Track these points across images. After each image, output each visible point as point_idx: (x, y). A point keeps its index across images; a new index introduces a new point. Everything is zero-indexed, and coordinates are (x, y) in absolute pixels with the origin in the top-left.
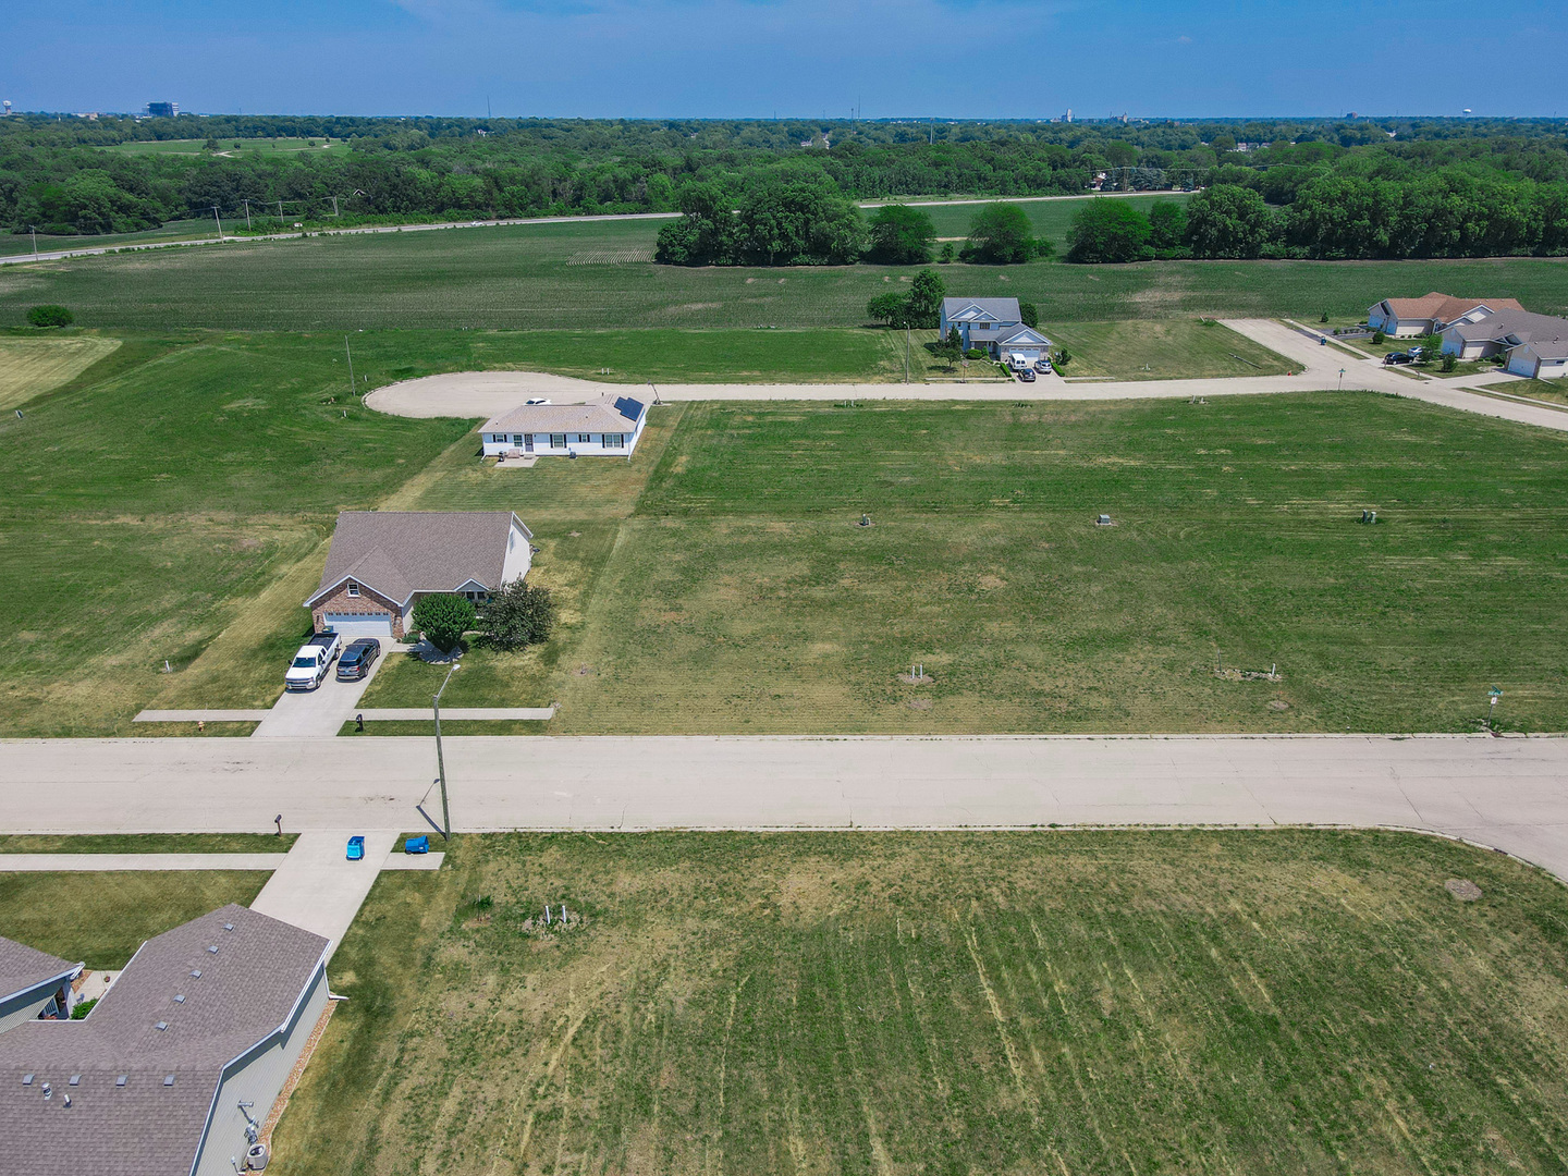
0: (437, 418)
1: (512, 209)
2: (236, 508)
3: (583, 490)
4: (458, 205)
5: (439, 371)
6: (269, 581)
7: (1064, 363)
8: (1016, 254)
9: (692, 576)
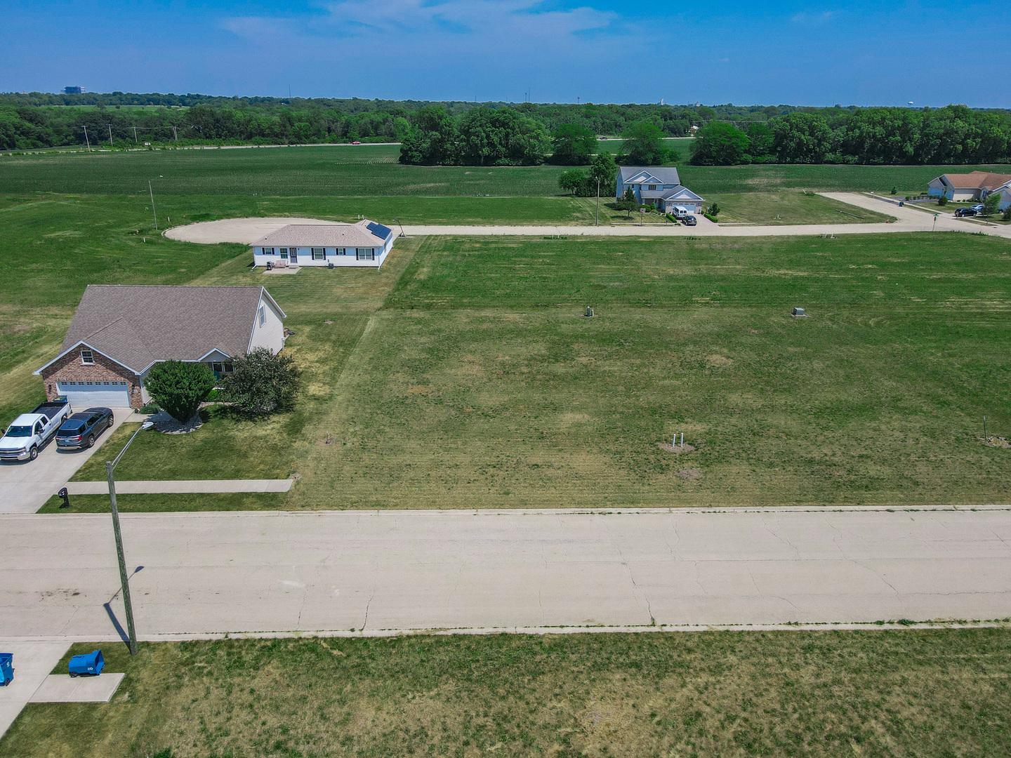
0: (221, 244)
1: (299, 138)
2: (22, 302)
3: (338, 291)
4: (262, 134)
5: (228, 216)
6: (26, 359)
7: (714, 214)
8: (655, 159)
9: (437, 355)
